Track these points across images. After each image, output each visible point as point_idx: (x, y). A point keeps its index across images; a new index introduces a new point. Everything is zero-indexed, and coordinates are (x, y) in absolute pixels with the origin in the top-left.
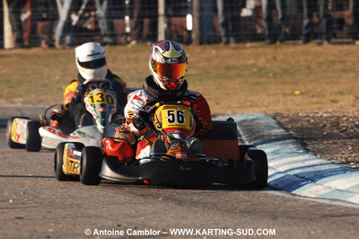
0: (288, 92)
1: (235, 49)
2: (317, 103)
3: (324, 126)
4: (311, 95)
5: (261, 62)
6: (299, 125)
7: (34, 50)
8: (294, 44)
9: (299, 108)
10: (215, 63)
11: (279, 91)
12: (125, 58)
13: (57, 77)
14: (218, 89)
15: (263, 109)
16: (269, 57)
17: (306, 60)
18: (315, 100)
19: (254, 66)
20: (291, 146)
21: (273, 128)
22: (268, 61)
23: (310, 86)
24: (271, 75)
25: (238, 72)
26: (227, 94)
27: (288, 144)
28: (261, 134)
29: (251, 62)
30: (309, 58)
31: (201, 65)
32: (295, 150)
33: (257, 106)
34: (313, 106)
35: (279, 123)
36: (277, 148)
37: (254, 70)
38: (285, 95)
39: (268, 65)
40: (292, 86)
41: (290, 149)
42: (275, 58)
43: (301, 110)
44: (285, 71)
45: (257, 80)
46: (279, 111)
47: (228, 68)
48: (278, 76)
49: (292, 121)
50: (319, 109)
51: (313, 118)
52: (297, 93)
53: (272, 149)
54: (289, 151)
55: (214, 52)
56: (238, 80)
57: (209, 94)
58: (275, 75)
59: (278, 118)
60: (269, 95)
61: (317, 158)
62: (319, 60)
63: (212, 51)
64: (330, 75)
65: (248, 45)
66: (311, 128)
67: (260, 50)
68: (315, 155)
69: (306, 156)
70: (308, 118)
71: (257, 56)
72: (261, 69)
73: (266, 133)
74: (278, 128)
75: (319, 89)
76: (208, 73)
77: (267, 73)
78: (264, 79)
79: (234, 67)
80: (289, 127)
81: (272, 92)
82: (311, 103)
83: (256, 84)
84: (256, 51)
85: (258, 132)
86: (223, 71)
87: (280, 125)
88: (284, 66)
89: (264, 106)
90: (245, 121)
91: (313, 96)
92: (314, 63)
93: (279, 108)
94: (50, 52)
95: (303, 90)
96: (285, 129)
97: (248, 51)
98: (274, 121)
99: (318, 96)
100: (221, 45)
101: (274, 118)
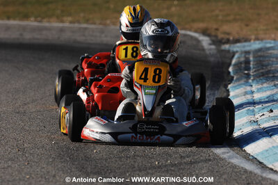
28: (269, 68)
73: (273, 67)
85: (267, 65)
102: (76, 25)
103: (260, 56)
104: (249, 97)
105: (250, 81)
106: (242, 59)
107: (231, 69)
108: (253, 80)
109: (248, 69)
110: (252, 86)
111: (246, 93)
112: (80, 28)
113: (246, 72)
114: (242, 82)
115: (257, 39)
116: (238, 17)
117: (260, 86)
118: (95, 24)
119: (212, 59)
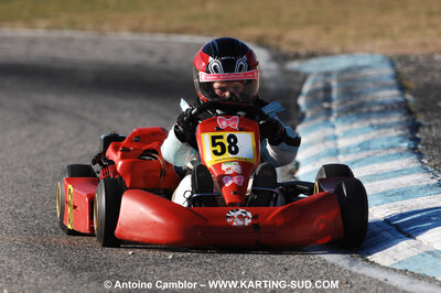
15: (388, 42)
21: (384, 86)
28: (362, 98)
35: (397, 76)
36: (373, 134)
41: (389, 139)
46: (407, 51)
53: (361, 139)
54: (386, 144)
59: (399, 66)
73: (368, 99)
74: (390, 87)
80: (411, 84)
85: (360, 94)
87: (398, 80)
90: (348, 70)
98: (387, 71)
101: (392, 63)
103: (348, 80)
104: (330, 145)
105: (332, 119)
106: (320, 85)
107: (301, 101)
108: (337, 118)
109: (329, 100)
110: (333, 127)
111: (325, 139)
113: (326, 105)
114: (320, 120)
115: (344, 52)
117: (347, 128)
119: (272, 86)
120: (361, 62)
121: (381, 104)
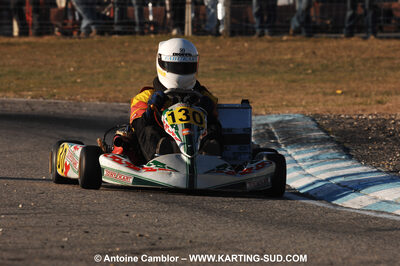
0: (328, 91)
1: (269, 41)
2: (361, 104)
3: (369, 129)
4: (354, 94)
5: (299, 56)
6: (341, 127)
7: (46, 39)
8: (336, 38)
9: (341, 109)
10: (247, 57)
11: (318, 90)
12: (147, 49)
13: (72, 69)
14: (251, 86)
15: (301, 109)
16: (307, 51)
17: (349, 56)
18: (358, 100)
19: (291, 60)
20: (332, 151)
21: (312, 131)
22: (306, 56)
23: (353, 85)
24: (310, 71)
25: (273, 68)
26: (261, 92)
27: (329, 148)
28: (299, 137)
29: (289, 56)
30: (352, 54)
31: (233, 58)
32: (336, 155)
33: (294, 105)
34: (357, 107)
35: (318, 125)
36: (318, 153)
37: (291, 65)
38: (325, 94)
39: (307, 61)
40: (333, 85)
41: (331, 154)
42: (314, 53)
43: (343, 111)
44: (325, 68)
45: (294, 77)
46: (318, 112)
47: (261, 63)
48: (318, 73)
49: (333, 123)
50: (363, 110)
51: (357, 120)
52: (339, 92)
53: (311, 155)
54: (330, 156)
55: (246, 45)
56: (274, 77)
57: (241, 91)
58: (314, 71)
59: (318, 120)
60: (307, 94)
61: (362, 165)
62: (363, 56)
63: (245, 44)
64: (376, 72)
65: (285, 38)
66: (354, 132)
67: (299, 43)
68: (359, 161)
69: (349, 163)
70: (350, 121)
71: (294, 51)
72: (298, 65)
73: (304, 136)
74: (317, 131)
75: (364, 88)
76: (240, 68)
77: (305, 70)
78: (302, 76)
79: (268, 62)
80: (330, 129)
81: (312, 91)
82: (354, 104)
83: (294, 81)
84: (293, 45)
85: (296, 135)
86: (256, 66)
87: (320, 127)
88: (325, 62)
89: (301, 106)
90: (280, 122)
91: (356, 96)
92: (358, 59)
93: (319, 109)
94: (64, 40)
95: (345, 89)
96: (325, 131)
97: (284, 45)
98: (313, 123)
99: (362, 96)
100: (255, 37)
101: (313, 120)
102: (41, 100)
103: (283, 127)
108: (286, 146)
109: (275, 138)
110: (286, 151)
112: (50, 103)
113: (273, 141)
115: (269, 114)
116: (236, 94)
117: (297, 150)
118: (63, 99)
120: (287, 118)
121: (316, 139)
